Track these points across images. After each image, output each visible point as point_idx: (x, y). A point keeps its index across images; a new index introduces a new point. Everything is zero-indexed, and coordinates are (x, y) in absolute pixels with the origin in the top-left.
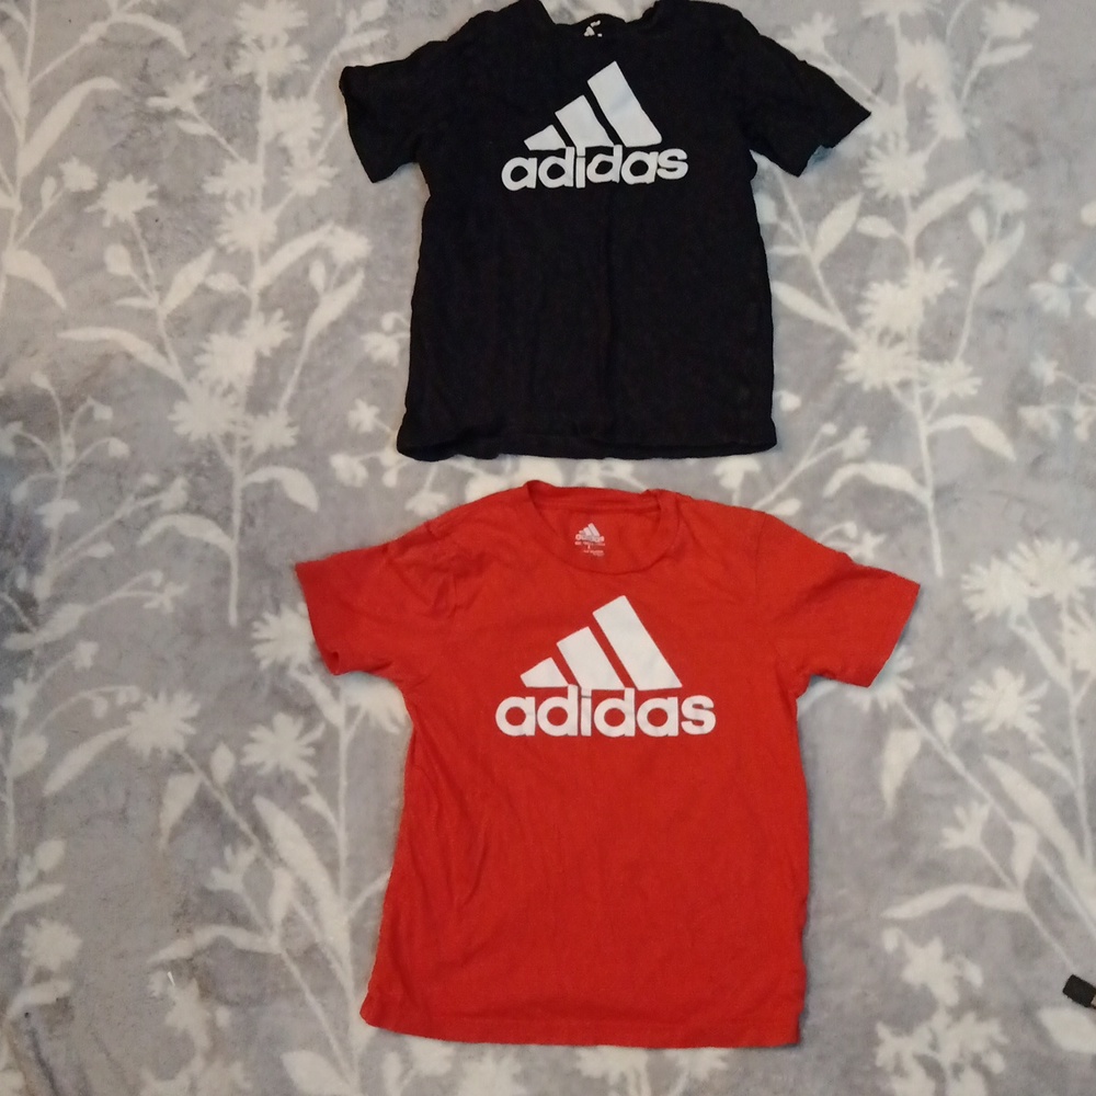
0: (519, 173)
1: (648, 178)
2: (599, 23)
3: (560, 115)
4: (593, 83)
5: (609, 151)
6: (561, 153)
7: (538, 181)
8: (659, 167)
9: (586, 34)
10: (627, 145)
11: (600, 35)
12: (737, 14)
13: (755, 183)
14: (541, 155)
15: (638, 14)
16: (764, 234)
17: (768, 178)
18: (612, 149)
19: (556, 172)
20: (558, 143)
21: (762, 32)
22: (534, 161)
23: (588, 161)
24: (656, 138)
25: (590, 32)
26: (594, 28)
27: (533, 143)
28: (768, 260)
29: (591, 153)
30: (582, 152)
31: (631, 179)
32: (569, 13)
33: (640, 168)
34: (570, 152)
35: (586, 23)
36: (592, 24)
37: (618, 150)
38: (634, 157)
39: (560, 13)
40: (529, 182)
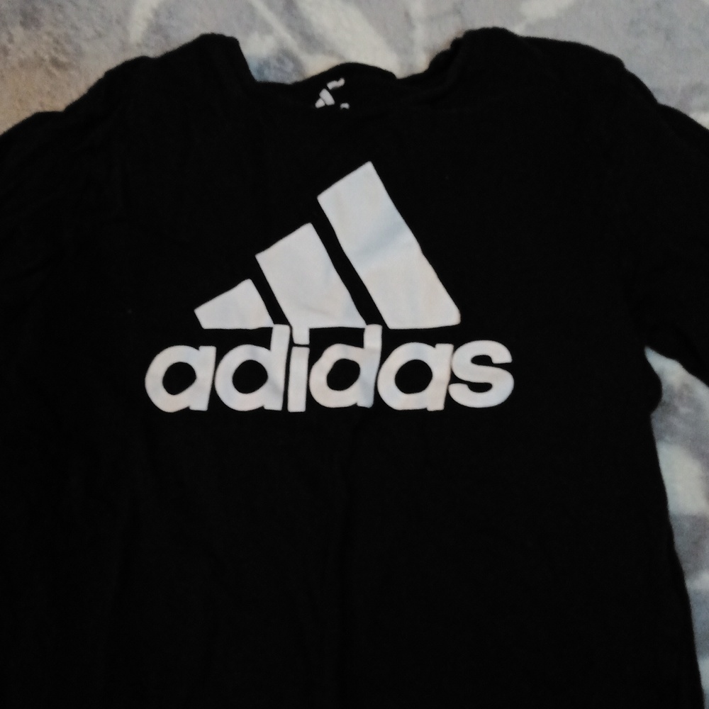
0: (180, 378)
1: (431, 399)
2: (341, 82)
3: (264, 259)
4: (327, 200)
5: (354, 337)
6: (261, 337)
7: (214, 396)
8: (454, 379)
9: (320, 104)
10: (392, 325)
11: (345, 106)
12: (613, 64)
13: (659, 421)
14: (224, 340)
15: (421, 63)
16: (681, 544)
17: (683, 410)
18: (361, 331)
19: (250, 377)
20: (258, 317)
21: (662, 99)
22: (209, 352)
23: (313, 359)
24: (448, 314)
25: (326, 99)
26: (334, 93)
27: (211, 315)
28: (692, 603)
29: (321, 339)
30: (302, 337)
31: (398, 400)
32: (295, 60)
33: (414, 377)
34: (280, 335)
35: (320, 81)
36: (332, 85)
37: (373, 336)
38: (404, 354)
39: (280, 60)
40: (195, 399)
